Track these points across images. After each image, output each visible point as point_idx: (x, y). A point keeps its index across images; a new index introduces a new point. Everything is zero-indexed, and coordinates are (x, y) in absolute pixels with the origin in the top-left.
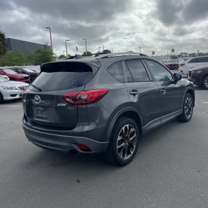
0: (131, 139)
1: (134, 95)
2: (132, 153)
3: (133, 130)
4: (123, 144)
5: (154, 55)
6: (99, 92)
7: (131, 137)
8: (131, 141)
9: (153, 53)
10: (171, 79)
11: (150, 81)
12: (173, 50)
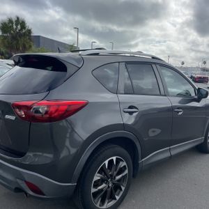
0: (118, 178)
1: (131, 113)
2: (118, 198)
3: (123, 164)
4: (104, 185)
5: (183, 66)
6: (69, 105)
7: (118, 174)
8: (119, 180)
9: (183, 63)
10: (193, 94)
11: (161, 95)
12: (205, 63)
